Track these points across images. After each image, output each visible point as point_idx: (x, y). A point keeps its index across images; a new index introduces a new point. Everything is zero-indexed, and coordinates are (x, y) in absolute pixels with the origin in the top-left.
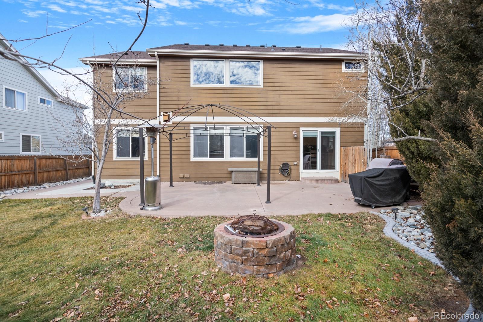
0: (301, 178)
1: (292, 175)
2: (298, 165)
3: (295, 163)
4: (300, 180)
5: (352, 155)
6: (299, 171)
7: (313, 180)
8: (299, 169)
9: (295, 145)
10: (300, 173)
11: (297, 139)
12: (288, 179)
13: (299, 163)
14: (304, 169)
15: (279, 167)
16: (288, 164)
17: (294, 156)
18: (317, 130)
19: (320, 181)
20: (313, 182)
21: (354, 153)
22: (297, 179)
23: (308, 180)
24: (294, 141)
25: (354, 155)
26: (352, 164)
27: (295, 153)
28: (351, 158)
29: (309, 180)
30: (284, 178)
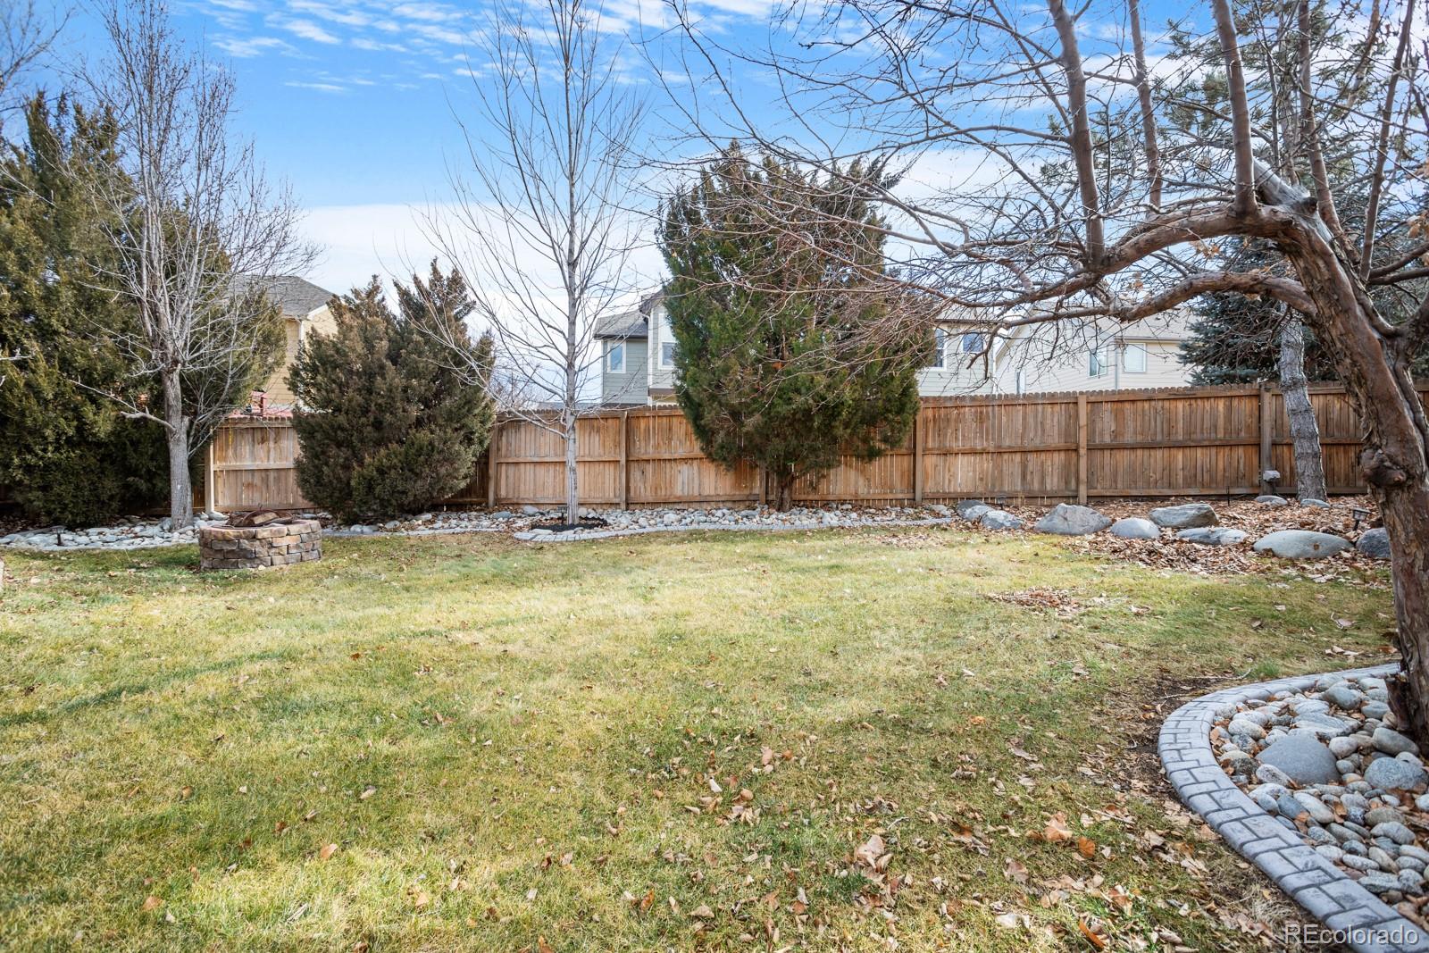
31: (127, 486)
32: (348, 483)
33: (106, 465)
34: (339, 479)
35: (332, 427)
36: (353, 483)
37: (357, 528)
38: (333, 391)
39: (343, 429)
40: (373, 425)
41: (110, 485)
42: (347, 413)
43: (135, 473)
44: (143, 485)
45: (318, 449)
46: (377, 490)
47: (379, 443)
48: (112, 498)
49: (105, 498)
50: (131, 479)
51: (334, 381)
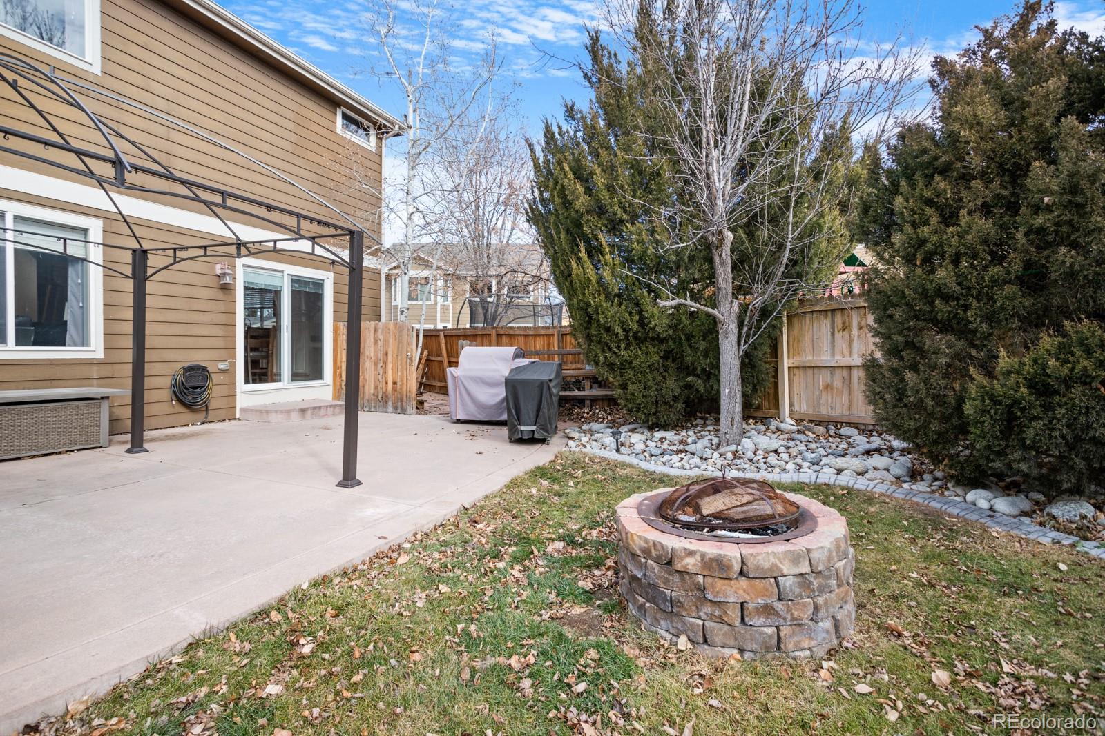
0: (242, 410)
1: (213, 404)
2: (230, 372)
3: (222, 366)
4: (238, 416)
5: (376, 342)
6: (235, 388)
7: (294, 410)
8: (233, 384)
9: (221, 307)
10: (238, 395)
11: (227, 288)
12: (202, 416)
13: (233, 364)
14: (247, 381)
15: (167, 382)
16: (204, 369)
17: (219, 343)
18: (282, 272)
19: (309, 412)
20: (294, 416)
21: (381, 337)
22: (229, 414)
23: (276, 412)
24: (220, 295)
25: (380, 343)
26: (376, 364)
27: (221, 333)
28: (372, 349)
29: (282, 412)
30: (190, 416)
31: (688, 386)
32: (959, 408)
33: (669, 362)
34: (940, 400)
35: (924, 294)
36: (968, 409)
37: (980, 498)
38: (926, 223)
39: (947, 298)
40: (1020, 280)
41: (672, 385)
42: (956, 261)
43: (692, 372)
44: (700, 385)
45: (900, 339)
46: (1029, 434)
47: (1035, 321)
48: (675, 399)
49: (669, 399)
50: (690, 379)
51: (929, 202)
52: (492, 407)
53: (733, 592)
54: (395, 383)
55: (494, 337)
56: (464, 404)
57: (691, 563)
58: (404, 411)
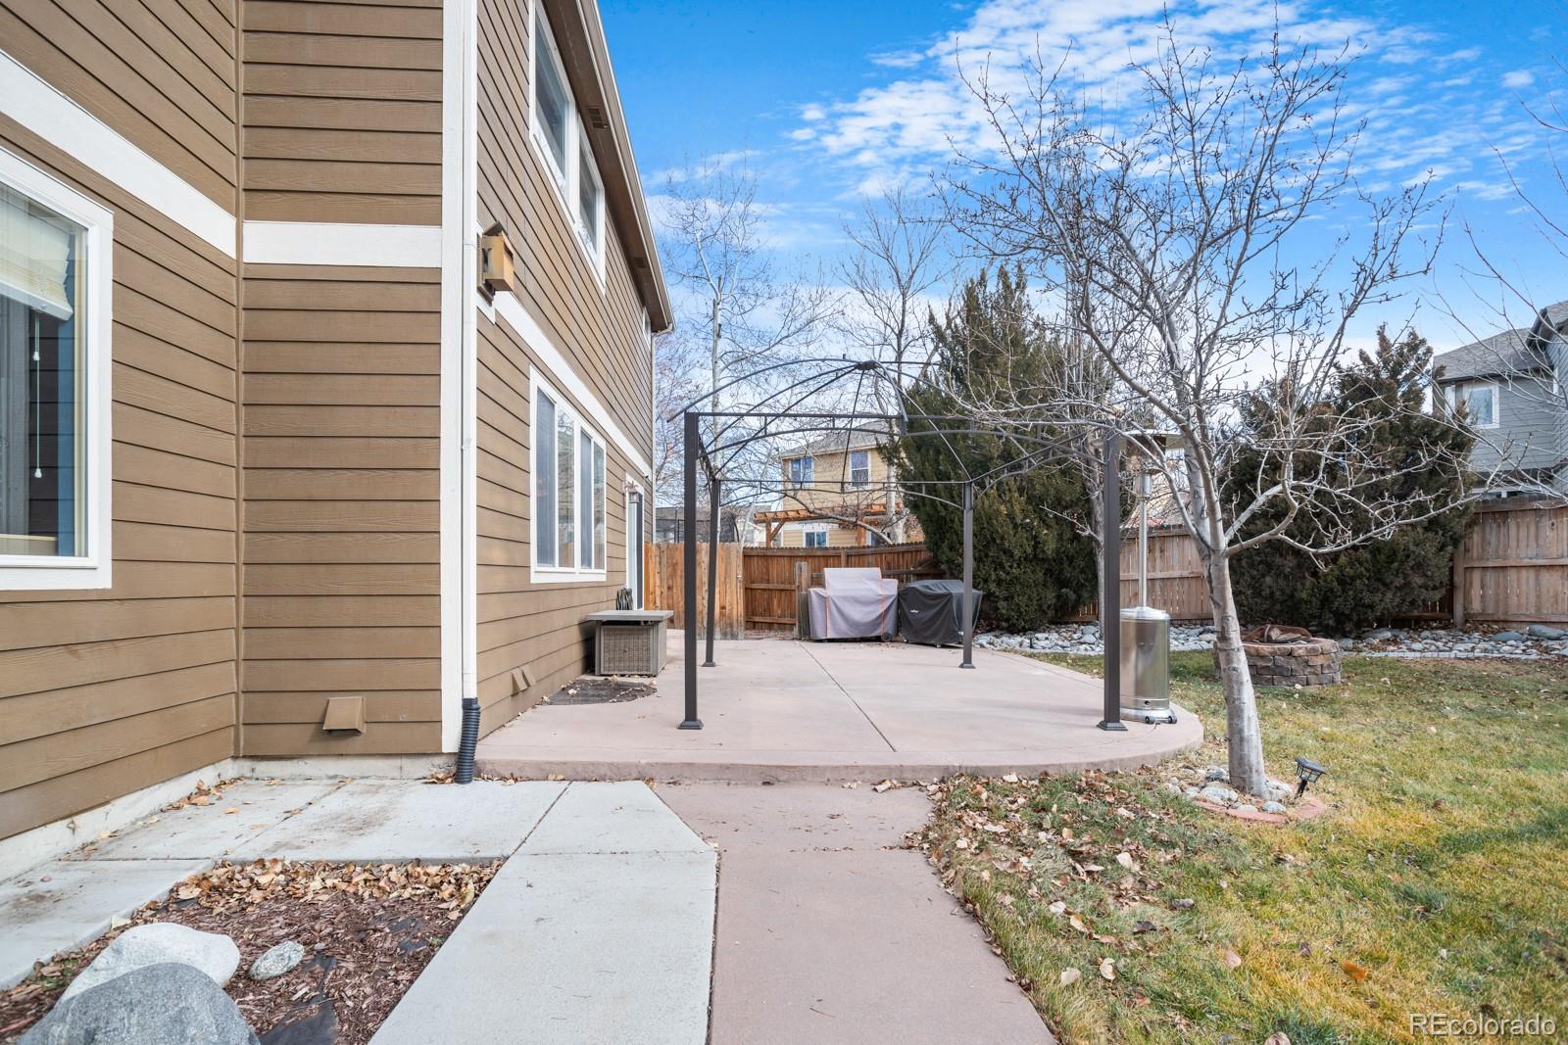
5: (698, 564)
21: (705, 559)
25: (703, 566)
26: (699, 588)
52: (865, 624)
53: (1319, 661)
54: (723, 608)
55: (843, 558)
56: (834, 624)
57: (1301, 652)
58: (734, 637)
